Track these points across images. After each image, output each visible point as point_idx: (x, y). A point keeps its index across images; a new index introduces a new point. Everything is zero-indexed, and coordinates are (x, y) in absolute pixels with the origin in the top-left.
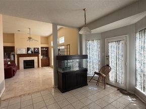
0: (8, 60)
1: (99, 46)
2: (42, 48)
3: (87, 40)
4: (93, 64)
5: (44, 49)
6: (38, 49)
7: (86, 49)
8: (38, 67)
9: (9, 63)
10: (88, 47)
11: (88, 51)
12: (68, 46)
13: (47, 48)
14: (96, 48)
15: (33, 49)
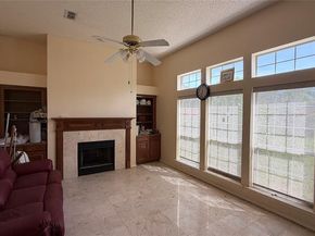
0: (21, 141)
8: (128, 165)
9: (24, 159)
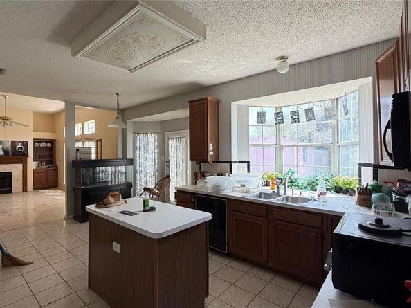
1: (156, 143)
2: (35, 141)
3: (136, 133)
4: (146, 176)
5: (43, 144)
6: (25, 144)
7: (135, 148)
8: (25, 190)
10: (138, 145)
11: (138, 152)
12: (99, 143)
13: (52, 142)
14: (150, 147)
15: (8, 145)
